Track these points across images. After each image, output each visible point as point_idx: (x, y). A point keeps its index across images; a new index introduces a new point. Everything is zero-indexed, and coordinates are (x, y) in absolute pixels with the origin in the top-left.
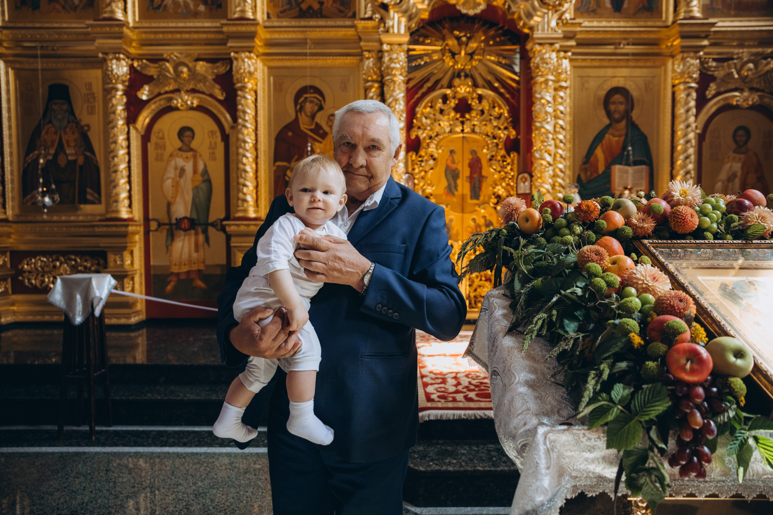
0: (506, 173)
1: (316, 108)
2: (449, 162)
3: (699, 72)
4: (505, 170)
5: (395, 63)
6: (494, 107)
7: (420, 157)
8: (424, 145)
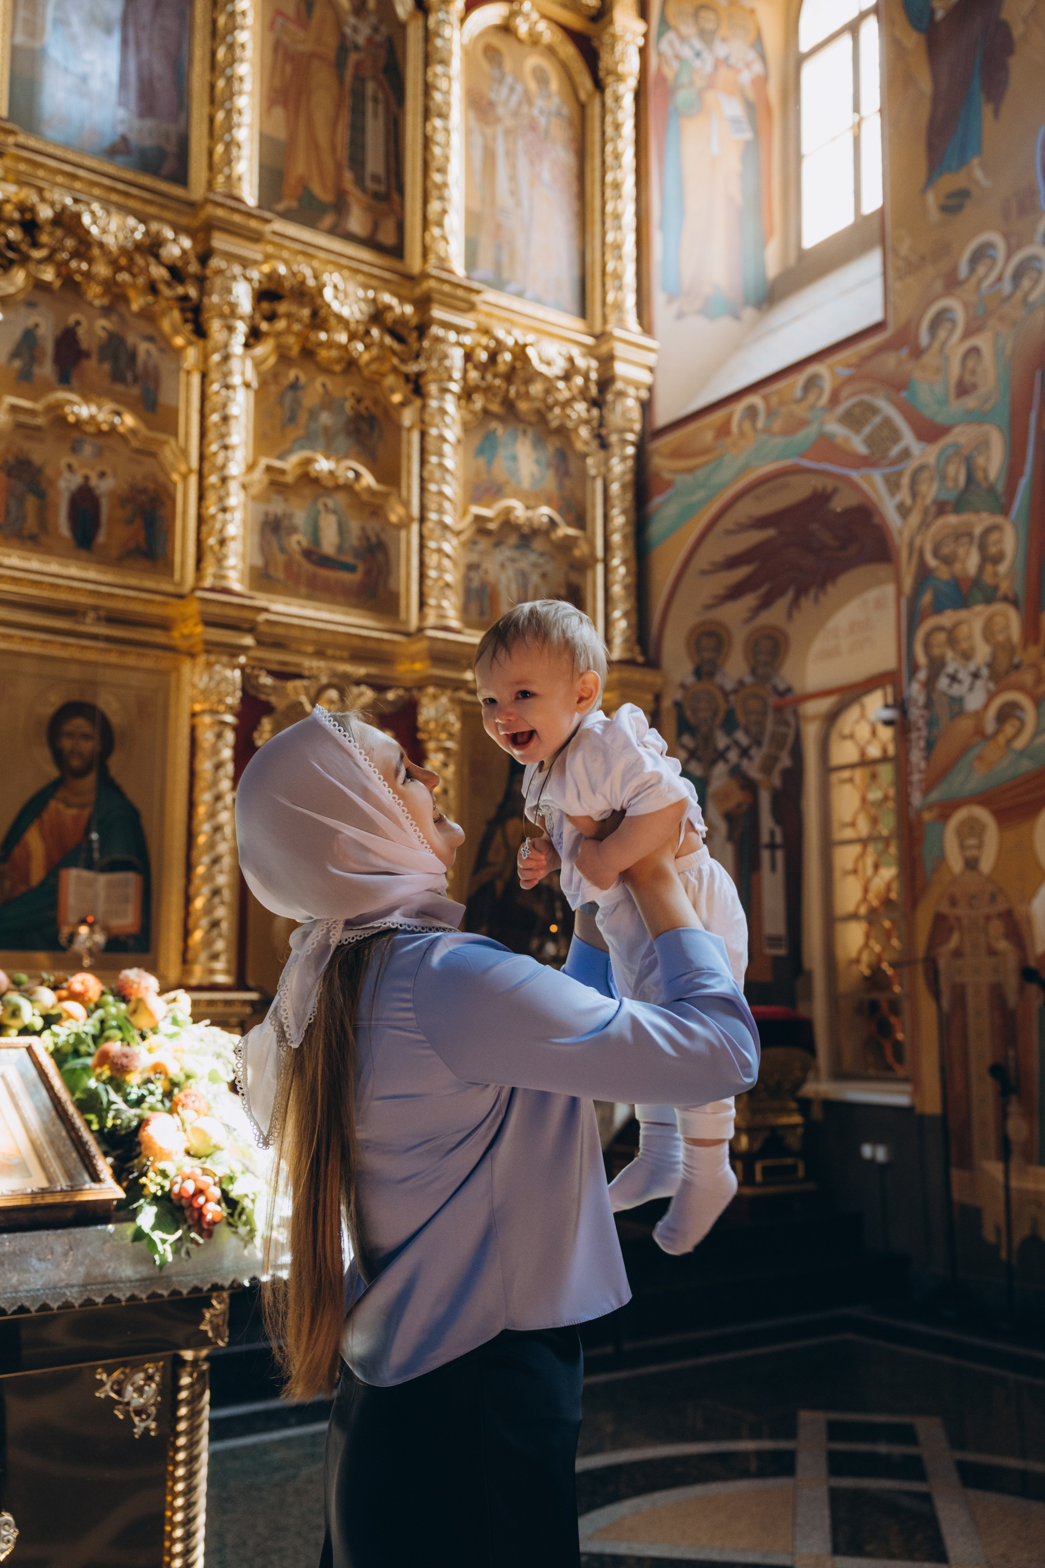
3: (239, 694)
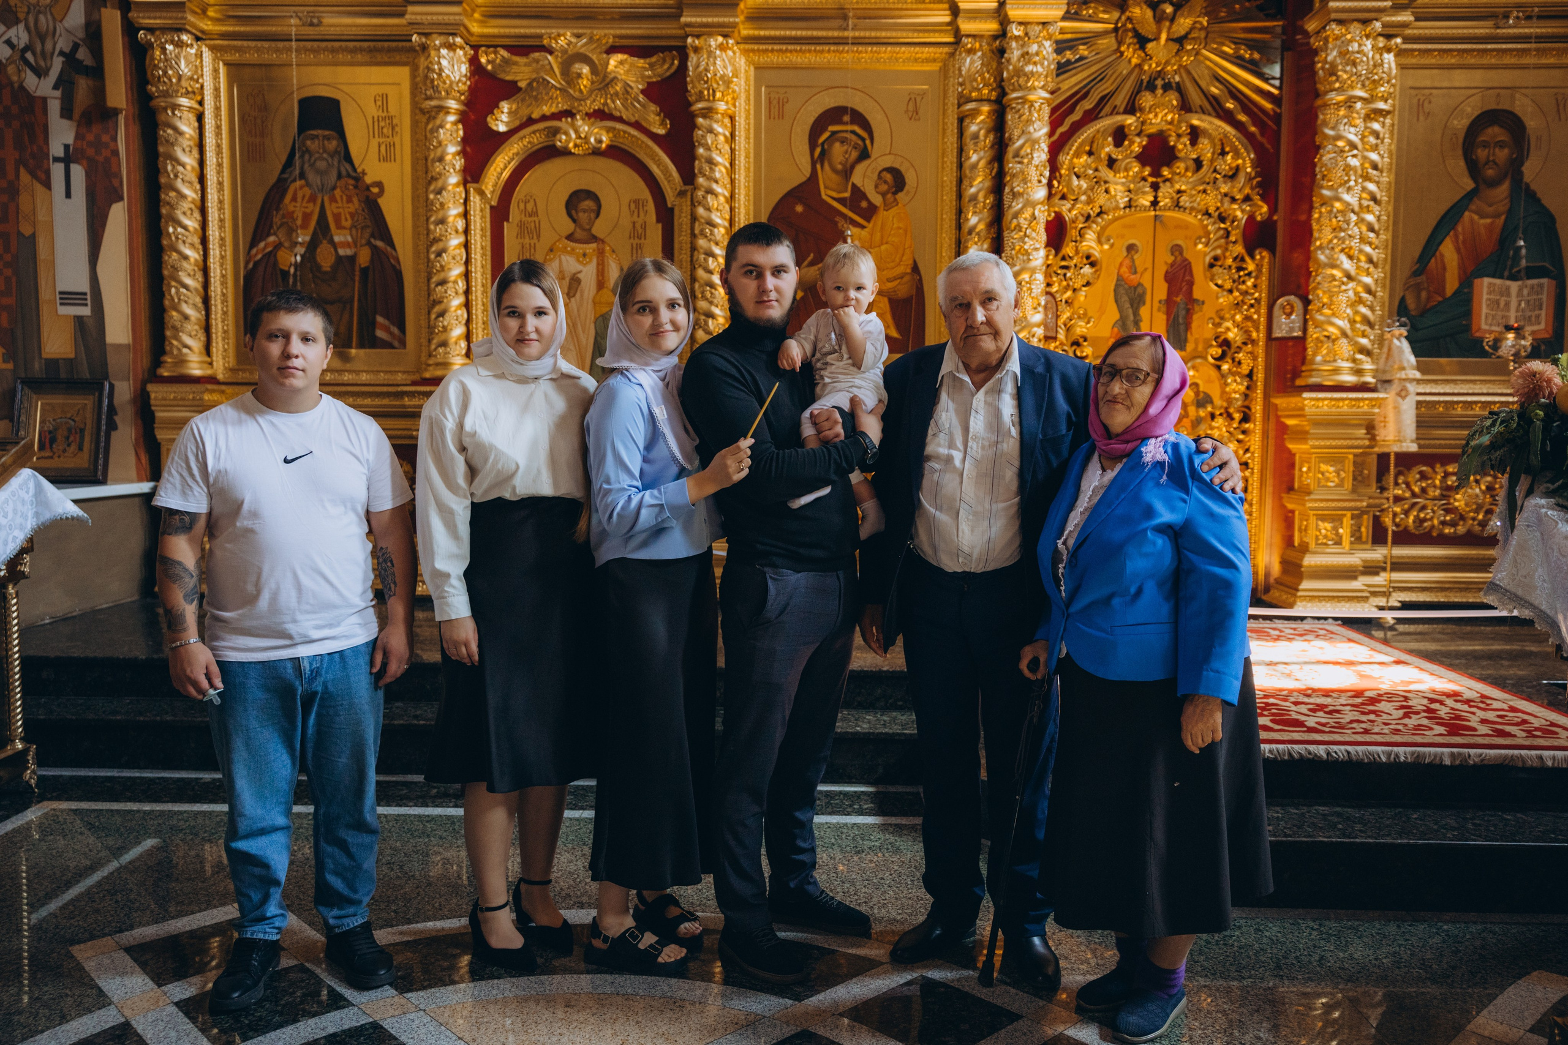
0: (1245, 293)
1: (855, 154)
2: (1124, 269)
4: (1243, 287)
5: (1035, 63)
6: (1223, 153)
7: (1063, 259)
8: (1074, 233)
